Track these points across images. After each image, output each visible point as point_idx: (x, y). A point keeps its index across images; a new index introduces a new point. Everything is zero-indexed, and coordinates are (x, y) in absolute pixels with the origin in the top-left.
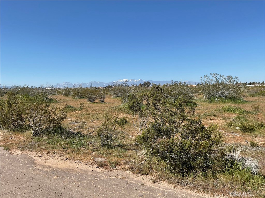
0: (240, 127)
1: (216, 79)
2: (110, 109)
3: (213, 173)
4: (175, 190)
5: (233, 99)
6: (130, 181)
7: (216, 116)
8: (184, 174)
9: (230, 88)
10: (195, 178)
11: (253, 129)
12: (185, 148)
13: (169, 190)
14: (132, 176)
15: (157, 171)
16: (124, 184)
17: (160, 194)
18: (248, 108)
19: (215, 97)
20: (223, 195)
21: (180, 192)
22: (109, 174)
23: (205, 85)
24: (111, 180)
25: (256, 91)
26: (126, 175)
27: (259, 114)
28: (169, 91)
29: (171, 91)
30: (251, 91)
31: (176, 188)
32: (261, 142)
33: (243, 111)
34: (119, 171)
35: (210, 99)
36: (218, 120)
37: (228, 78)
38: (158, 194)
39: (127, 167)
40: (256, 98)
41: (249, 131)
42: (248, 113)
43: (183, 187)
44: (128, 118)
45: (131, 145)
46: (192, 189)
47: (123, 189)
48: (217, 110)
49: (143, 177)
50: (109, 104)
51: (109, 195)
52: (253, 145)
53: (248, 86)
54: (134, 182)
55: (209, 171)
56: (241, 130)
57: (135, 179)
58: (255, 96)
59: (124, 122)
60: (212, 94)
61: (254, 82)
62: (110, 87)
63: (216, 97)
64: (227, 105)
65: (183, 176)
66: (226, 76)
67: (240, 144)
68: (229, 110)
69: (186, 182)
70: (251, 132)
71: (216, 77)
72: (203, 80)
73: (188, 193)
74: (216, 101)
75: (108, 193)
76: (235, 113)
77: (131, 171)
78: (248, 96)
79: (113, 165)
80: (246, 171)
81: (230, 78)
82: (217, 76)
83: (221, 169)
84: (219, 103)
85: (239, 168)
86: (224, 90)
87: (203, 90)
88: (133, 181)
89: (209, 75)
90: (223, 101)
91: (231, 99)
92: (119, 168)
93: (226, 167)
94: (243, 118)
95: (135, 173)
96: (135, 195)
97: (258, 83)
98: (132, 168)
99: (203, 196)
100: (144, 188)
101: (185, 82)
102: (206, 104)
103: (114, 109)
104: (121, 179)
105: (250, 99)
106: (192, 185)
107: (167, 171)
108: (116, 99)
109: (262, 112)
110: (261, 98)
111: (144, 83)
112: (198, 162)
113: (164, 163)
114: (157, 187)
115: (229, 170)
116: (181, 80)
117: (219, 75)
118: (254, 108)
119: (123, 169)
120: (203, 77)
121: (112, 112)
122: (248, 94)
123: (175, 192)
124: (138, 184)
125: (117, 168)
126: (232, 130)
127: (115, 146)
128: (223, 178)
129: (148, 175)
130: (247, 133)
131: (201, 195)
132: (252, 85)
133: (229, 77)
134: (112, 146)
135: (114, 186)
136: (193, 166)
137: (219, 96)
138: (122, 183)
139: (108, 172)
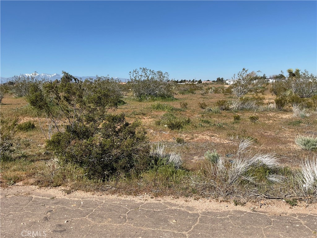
0: (168, 125)
1: (146, 74)
2: (10, 112)
3: (137, 172)
4: (94, 198)
5: (163, 97)
6: (35, 197)
7: (145, 115)
8: (105, 178)
9: (160, 85)
10: (117, 180)
11: (180, 125)
12: (105, 148)
13: (86, 199)
14: (38, 191)
15: (73, 180)
16: (27, 201)
17: (75, 205)
18: (177, 106)
19: (145, 95)
20: (146, 193)
21: (99, 199)
22: (6, 193)
23: (134, 81)
24: (7, 200)
25: (186, 88)
26: (30, 190)
27: (187, 111)
28: (92, 88)
29: (96, 87)
30: (181, 88)
31: (95, 196)
32: (187, 138)
33: (172, 108)
34: (20, 187)
35: (141, 97)
36: (147, 119)
37: (158, 74)
38: (72, 206)
39: (32, 181)
40: (186, 96)
41: (177, 128)
42: (177, 110)
43: (103, 193)
44: (36, 122)
45: (40, 155)
46: (113, 193)
47: (24, 208)
48: (146, 108)
49: (54, 190)
50: (8, 105)
51: (4, 218)
52: (179, 141)
53: (180, 83)
54: (41, 198)
55: (132, 171)
56: (169, 127)
57: (43, 193)
58: (185, 94)
59: (30, 127)
60: (142, 92)
61: (185, 80)
62: (11, 83)
63: (147, 95)
64: (156, 103)
65: (104, 181)
66: (156, 71)
67: (167, 142)
68: (158, 107)
69: (107, 186)
70: (179, 129)
71: (146, 72)
72: (132, 75)
73: (108, 199)
74: (146, 99)
75: (3, 215)
76: (165, 111)
77: (37, 184)
78: (179, 94)
79: (12, 181)
80: (170, 166)
81: (160, 74)
82: (146, 70)
83: (145, 167)
84: (150, 101)
85: (163, 164)
86: (154, 86)
87: (133, 86)
88: (39, 196)
89: (138, 70)
90: (153, 99)
91: (162, 97)
92: (21, 183)
93: (150, 164)
94: (172, 115)
95: (43, 186)
96: (41, 212)
97: (188, 81)
98: (39, 181)
99: (125, 199)
100: (54, 202)
101: (112, 78)
102: (136, 103)
103: (15, 112)
104: (23, 196)
105: (180, 96)
106: (114, 189)
107: (85, 178)
108: (19, 99)
109: (190, 109)
110: (190, 95)
111: (61, 79)
112: (121, 163)
113: (82, 170)
114: (71, 199)
115: (152, 167)
116: (108, 75)
117: (149, 70)
118: (183, 105)
119: (27, 184)
120: (132, 72)
121: (13, 115)
122: (178, 92)
123: (93, 200)
124: (47, 198)
125: (17, 184)
126: (160, 128)
127: (17, 157)
128: (148, 176)
129: (60, 186)
130: (175, 130)
131: (123, 198)
132: (183, 83)
133: (159, 72)
134: (11, 158)
135: (11, 206)
136: (116, 168)
137: (150, 94)
138: (24, 200)
139: (4, 191)
